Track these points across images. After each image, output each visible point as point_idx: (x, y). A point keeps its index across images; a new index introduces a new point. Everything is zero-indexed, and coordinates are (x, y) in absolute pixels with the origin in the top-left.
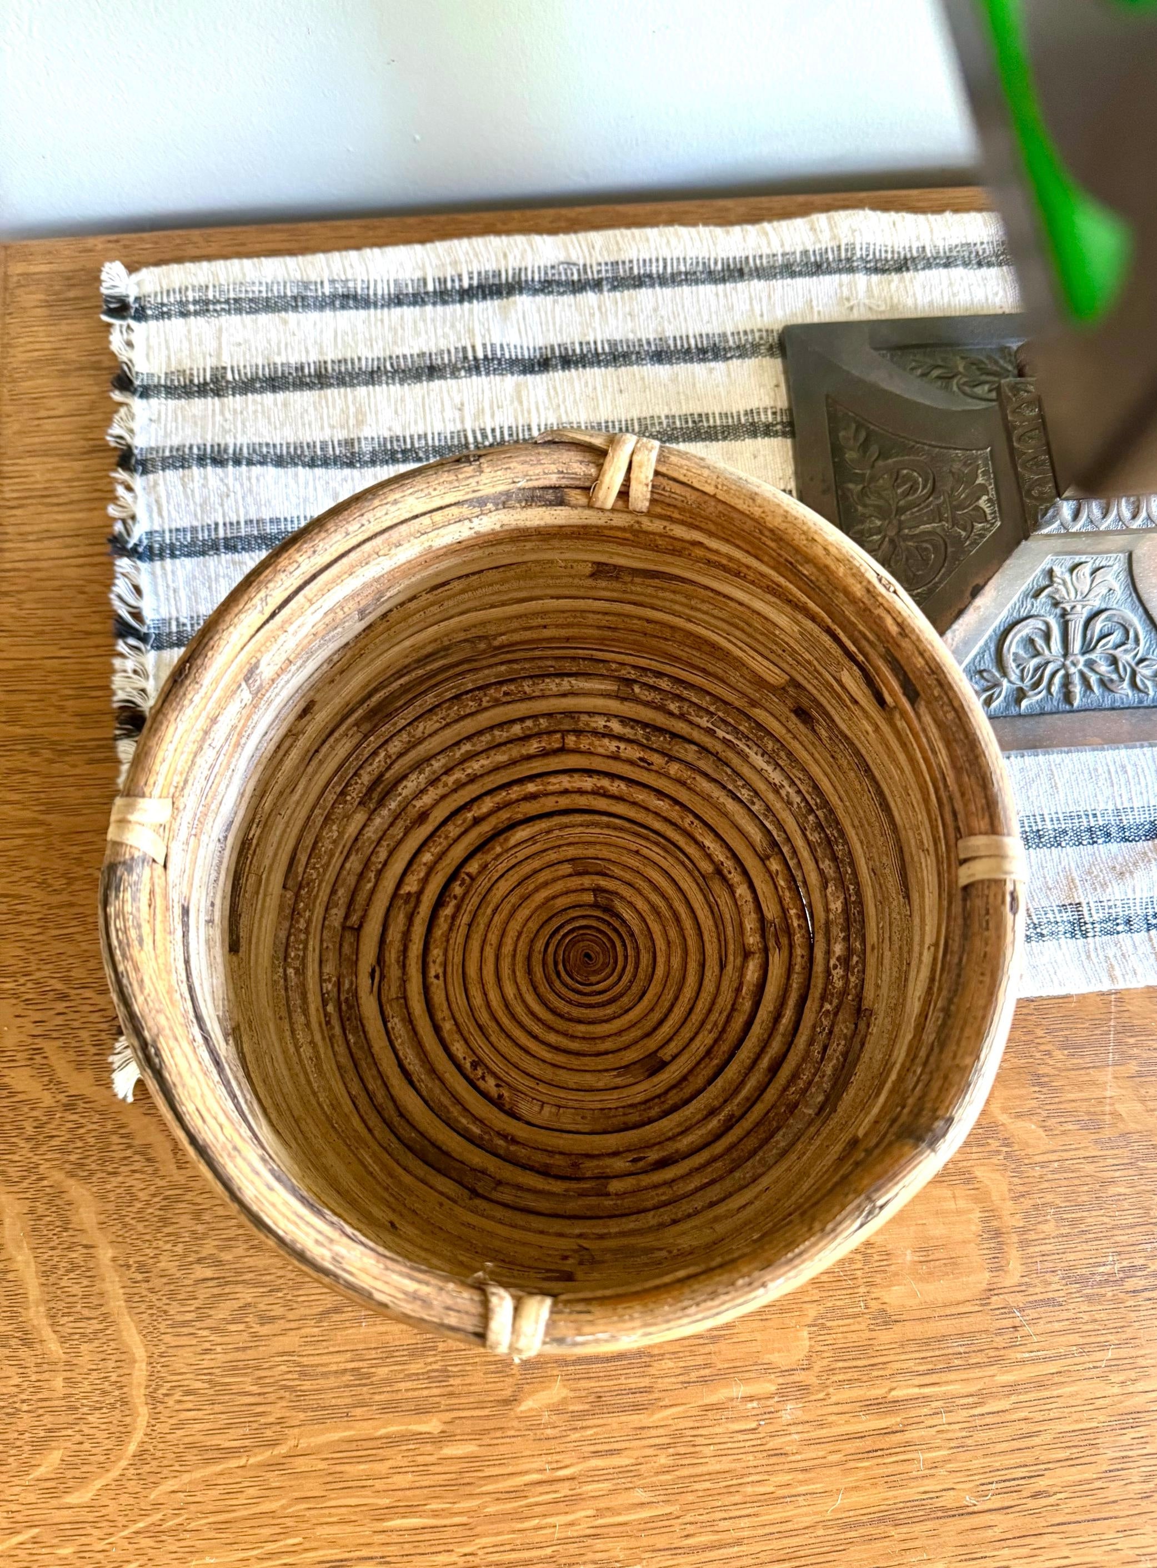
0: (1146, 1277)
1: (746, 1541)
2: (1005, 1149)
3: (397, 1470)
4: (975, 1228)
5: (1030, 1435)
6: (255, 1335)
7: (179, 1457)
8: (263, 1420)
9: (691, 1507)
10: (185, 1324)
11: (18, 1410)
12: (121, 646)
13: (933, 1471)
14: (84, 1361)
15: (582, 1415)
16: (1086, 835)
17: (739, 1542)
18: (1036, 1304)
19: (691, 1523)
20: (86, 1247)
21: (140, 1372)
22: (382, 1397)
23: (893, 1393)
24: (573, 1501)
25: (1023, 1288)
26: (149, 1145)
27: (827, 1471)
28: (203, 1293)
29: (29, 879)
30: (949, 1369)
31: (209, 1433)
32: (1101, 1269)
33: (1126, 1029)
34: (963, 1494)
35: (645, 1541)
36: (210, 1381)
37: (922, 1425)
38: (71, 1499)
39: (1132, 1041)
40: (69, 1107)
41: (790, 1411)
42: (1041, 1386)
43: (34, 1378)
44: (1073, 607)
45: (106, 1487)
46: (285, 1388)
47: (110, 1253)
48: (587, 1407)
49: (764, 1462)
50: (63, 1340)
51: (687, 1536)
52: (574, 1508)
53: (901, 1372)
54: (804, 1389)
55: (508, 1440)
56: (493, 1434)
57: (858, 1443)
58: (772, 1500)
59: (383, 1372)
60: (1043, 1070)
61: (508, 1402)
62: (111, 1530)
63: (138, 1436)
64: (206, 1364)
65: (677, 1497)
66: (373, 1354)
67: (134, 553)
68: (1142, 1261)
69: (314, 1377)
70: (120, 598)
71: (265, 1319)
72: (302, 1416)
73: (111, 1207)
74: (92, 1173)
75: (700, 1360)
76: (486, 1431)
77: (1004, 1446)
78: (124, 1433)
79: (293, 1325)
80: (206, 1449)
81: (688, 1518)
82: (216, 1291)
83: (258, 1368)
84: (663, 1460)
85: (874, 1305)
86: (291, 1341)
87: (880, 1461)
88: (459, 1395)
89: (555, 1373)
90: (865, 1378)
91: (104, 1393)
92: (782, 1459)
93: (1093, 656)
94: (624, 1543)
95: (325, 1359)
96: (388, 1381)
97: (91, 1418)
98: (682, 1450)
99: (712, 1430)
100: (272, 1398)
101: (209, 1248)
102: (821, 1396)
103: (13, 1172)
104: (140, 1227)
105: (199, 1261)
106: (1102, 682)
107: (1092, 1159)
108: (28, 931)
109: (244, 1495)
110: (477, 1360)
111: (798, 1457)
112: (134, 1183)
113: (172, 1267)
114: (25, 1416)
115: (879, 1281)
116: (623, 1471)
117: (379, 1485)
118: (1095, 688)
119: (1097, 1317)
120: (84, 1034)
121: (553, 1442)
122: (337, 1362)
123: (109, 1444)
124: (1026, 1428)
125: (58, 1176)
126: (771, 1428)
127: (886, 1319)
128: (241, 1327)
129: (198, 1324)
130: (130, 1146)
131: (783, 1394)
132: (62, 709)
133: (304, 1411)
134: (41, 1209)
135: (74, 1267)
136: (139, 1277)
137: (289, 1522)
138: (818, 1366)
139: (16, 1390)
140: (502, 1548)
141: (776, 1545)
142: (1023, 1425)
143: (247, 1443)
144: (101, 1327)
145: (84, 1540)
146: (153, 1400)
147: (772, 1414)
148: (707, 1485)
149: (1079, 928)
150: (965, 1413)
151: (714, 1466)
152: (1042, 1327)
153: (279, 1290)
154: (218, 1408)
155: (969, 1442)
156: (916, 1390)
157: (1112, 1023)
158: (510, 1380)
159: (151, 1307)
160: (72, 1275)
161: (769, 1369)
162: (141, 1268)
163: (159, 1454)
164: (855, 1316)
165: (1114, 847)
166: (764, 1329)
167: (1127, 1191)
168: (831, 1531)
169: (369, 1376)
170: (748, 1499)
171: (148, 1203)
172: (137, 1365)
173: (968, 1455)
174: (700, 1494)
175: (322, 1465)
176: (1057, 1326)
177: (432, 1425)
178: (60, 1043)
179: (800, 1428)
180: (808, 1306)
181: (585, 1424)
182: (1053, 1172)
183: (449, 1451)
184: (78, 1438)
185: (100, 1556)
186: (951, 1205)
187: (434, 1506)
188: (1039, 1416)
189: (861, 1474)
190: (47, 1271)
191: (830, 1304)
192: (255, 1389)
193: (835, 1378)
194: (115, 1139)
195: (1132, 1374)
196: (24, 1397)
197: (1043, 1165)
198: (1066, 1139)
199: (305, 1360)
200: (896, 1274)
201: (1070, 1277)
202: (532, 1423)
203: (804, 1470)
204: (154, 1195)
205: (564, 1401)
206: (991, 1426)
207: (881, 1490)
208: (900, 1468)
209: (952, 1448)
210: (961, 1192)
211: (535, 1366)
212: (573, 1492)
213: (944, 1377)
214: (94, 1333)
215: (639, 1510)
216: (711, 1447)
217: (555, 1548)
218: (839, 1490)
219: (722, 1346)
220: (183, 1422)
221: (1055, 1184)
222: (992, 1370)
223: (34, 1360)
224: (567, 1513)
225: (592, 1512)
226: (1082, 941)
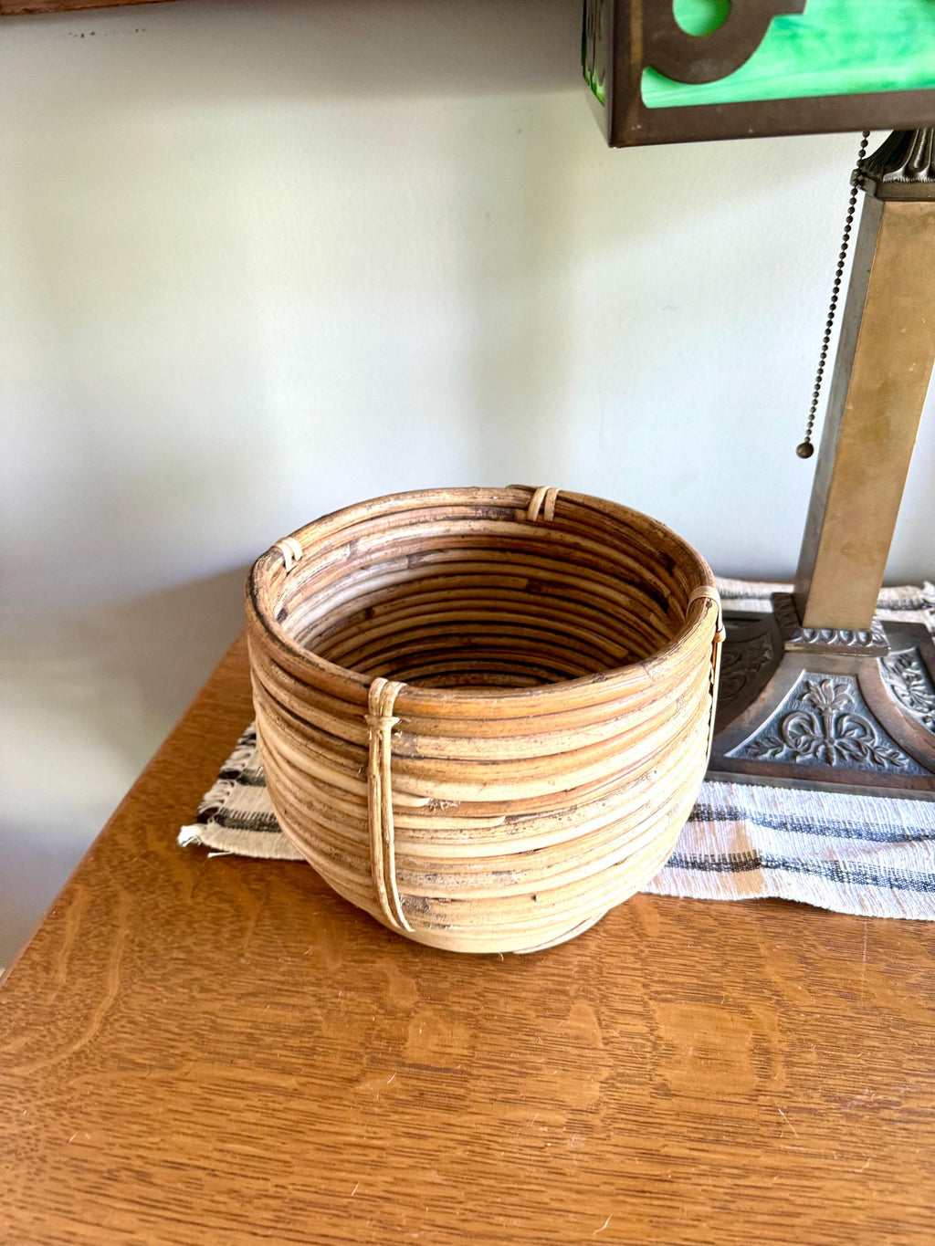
0: (901, 1111)
1: (515, 1239)
2: (776, 997)
3: (251, 1108)
4: (748, 1044)
5: (790, 1215)
6: (193, 997)
7: (103, 1062)
8: (171, 1051)
9: (475, 1197)
10: (151, 981)
11: (18, 1007)
13: (696, 1223)
14: (76, 989)
15: (405, 1103)
18: (799, 1110)
19: (471, 1211)
20: (114, 926)
21: (107, 1003)
22: (262, 1056)
23: (666, 1149)
24: (378, 1165)
25: (788, 1095)
26: (179, 882)
27: (600, 1199)
28: (170, 966)
30: (717, 1142)
31: (133, 1050)
32: (859, 1097)
33: (875, 943)
35: (427, 1215)
36: (148, 1018)
37: (688, 1182)
38: (16, 1071)
39: (881, 950)
40: (144, 856)
41: (575, 1141)
42: (801, 1175)
43: (39, 990)
45: (44, 1069)
46: (197, 1034)
47: (127, 932)
48: (410, 1098)
49: (546, 1176)
50: (70, 973)
51: (464, 1220)
52: (377, 1172)
53: (676, 1135)
54: (589, 1128)
55: (342, 1108)
56: (332, 1101)
57: (632, 1182)
58: (546, 1209)
59: (268, 1040)
60: (809, 955)
61: (356, 1080)
62: (31, 1098)
63: (84, 1041)
64: (152, 1007)
65: (464, 1186)
66: (267, 1027)
68: (896, 1099)
69: (220, 1032)
71: (202, 990)
72: (200, 1055)
73: (141, 908)
74: (139, 890)
75: (508, 1087)
76: (325, 1098)
77: (765, 1218)
78: (79, 1035)
79: (221, 997)
80: (124, 1060)
81: (470, 1205)
82: (180, 967)
83: (184, 1018)
84: (460, 1153)
85: (657, 1080)
86: (216, 1006)
87: (646, 1201)
88: (318, 1067)
89: (393, 1069)
90: (643, 1132)
91: (78, 1010)
92: (560, 1178)
94: (410, 1212)
95: (232, 1022)
96: (270, 1047)
97: (59, 1023)
98: (478, 1149)
99: (506, 1140)
100: (184, 1038)
102: (603, 1136)
103: (93, 881)
104: (152, 922)
105: (178, 948)
107: (850, 1018)
109: (135, 1098)
110: (339, 1047)
111: (576, 1180)
112: (161, 899)
113: (160, 949)
114: (19, 1012)
115: (663, 1063)
116: (426, 1153)
117: (234, 1115)
119: (854, 1132)
121: (376, 1117)
122: (238, 1026)
123: (61, 1041)
124: (787, 1208)
125: (119, 887)
126: (556, 1151)
127: (666, 1092)
128: (186, 991)
129: (159, 983)
130: (169, 881)
131: (570, 1126)
133: (204, 1052)
134: (98, 901)
135: (100, 935)
136: (137, 948)
137: (156, 1125)
138: (604, 1112)
139: (24, 995)
140: (308, 1189)
142: (784, 1204)
143: (154, 1063)
144: (98, 971)
145: (9, 1100)
146: (106, 1021)
147: (558, 1140)
148: (493, 1182)
149: (837, 875)
150: (729, 1181)
151: (502, 1167)
152: (803, 1128)
153: (221, 975)
154: (146, 1036)
155: (732, 1206)
156: (687, 1152)
157: (866, 938)
158: (358, 1066)
159: (134, 967)
160: (96, 939)
161: (561, 1106)
162: (141, 944)
163: (91, 1056)
164: (640, 1084)
166: (563, 1077)
167: (882, 1046)
169: (258, 1040)
170: (524, 1203)
171: (164, 912)
172: (107, 998)
174: (485, 1188)
175: (198, 1091)
176: (817, 1131)
177: (291, 1082)
179: (580, 1157)
180: (604, 1068)
181: (405, 1110)
182: (817, 1020)
183: (295, 1104)
184: (45, 1033)
185: (12, 1114)
186: (729, 1025)
187: (269, 1141)
188: (799, 1201)
189: (629, 1208)
190: (83, 934)
191: (622, 1071)
192: (177, 1030)
193: (617, 1125)
196: (26, 1000)
197: (807, 1013)
198: (828, 1001)
199: (219, 1020)
200: (678, 1062)
201: (828, 1096)
202: (365, 1101)
203: (578, 1192)
204: (169, 908)
205: (394, 1091)
206: (753, 1198)
207: (646, 1227)
208: (665, 1212)
209: (714, 1207)
210: (738, 1017)
211: (380, 1061)
212: (379, 1160)
213: (713, 1147)
214: (92, 973)
215: (429, 1187)
216: (503, 1153)
217: (350, 1200)
218: (606, 1217)
219: (529, 1081)
220: (119, 1039)
221: (816, 1028)
222: (756, 1153)
223: (45, 980)
224: (369, 1175)
225: (389, 1179)
226: (839, 884)
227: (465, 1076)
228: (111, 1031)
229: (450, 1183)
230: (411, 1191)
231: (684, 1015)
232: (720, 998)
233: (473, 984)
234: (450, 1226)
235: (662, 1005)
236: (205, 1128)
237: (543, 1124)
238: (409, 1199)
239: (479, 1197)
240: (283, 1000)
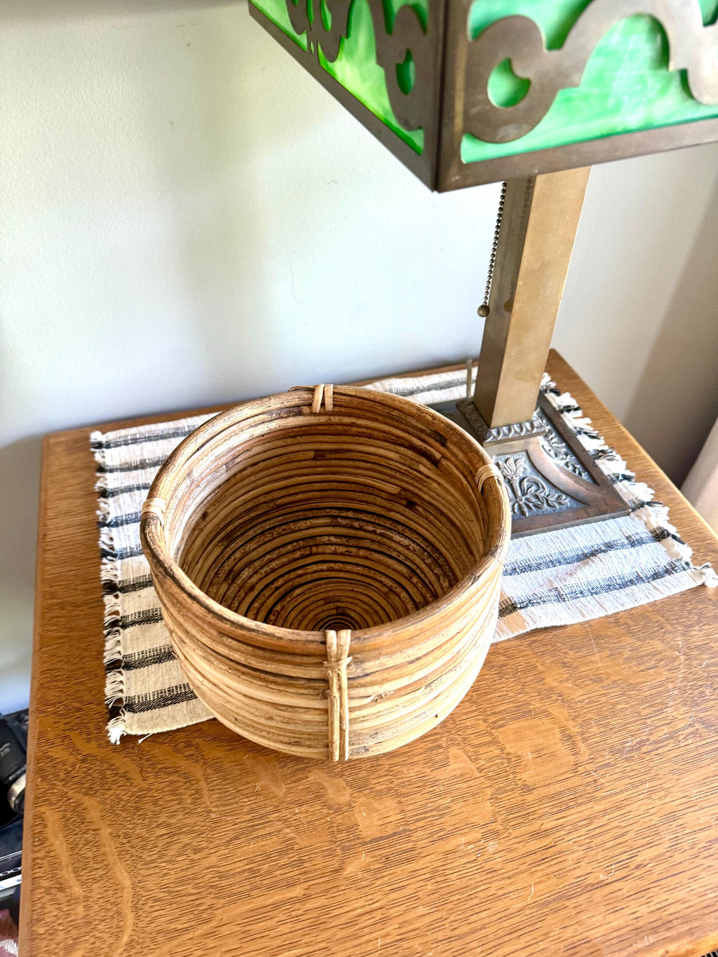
0: (651, 744)
1: (488, 925)
2: (560, 698)
3: (282, 922)
4: (559, 736)
5: (622, 835)
6: (192, 860)
7: (153, 940)
8: (200, 908)
9: (452, 911)
10: (152, 862)
11: (56, 930)
12: (105, 560)
13: (578, 865)
14: (95, 895)
15: (380, 870)
16: (550, 564)
17: (484, 927)
18: (601, 767)
19: (455, 921)
20: (94, 830)
21: (128, 894)
22: (267, 881)
23: (544, 826)
24: (384, 920)
25: (592, 761)
26: (126, 772)
27: (521, 876)
28: (161, 843)
29: (61, 661)
30: (569, 808)
31: (171, 921)
32: (627, 745)
33: (598, 637)
34: (598, 874)
35: (430, 938)
36: (168, 892)
37: (564, 841)
39: (602, 641)
40: (83, 761)
41: (492, 846)
42: (618, 808)
43: (66, 909)
44: (512, 478)
46: (211, 887)
47: (109, 831)
48: (381, 865)
49: (487, 877)
50: (83, 884)
51: (453, 929)
52: (387, 925)
53: (545, 815)
54: (496, 833)
55: (341, 892)
56: (333, 891)
57: (535, 857)
58: (496, 898)
59: (266, 867)
60: (566, 660)
61: (338, 870)
63: (129, 932)
64: (165, 882)
65: (443, 907)
66: (259, 858)
67: (108, 525)
68: (646, 737)
69: (228, 877)
70: (103, 542)
71: (196, 851)
72: (223, 901)
73: (108, 807)
74: (97, 791)
75: (437, 828)
76: (327, 890)
77: (612, 843)
78: (121, 930)
79: (213, 851)
80: (169, 932)
81: (452, 919)
82: (169, 840)
83: (194, 879)
84: (430, 887)
85: (520, 783)
86: (213, 860)
87: (547, 864)
88: (310, 872)
89: (361, 849)
90: (526, 821)
91: (108, 910)
92: (495, 874)
93: (528, 496)
94: (419, 941)
95: (233, 866)
96: (269, 872)
97: (100, 927)
98: (439, 879)
99: (452, 865)
100: (204, 894)
101: (162, 818)
102: (506, 835)
103: (53, 799)
104: (124, 814)
105: (158, 826)
106: (535, 506)
107: (604, 695)
108: (61, 684)
110: (317, 851)
111: (503, 871)
112: (120, 792)
113: (144, 833)
114: (61, 933)
115: (518, 770)
116: (409, 898)
117: (272, 934)
118: (533, 508)
119: (634, 768)
120: (91, 725)
121: (367, 889)
122: (239, 867)
123: (110, 941)
124: (620, 831)
125: (79, 796)
126: (484, 858)
127: (527, 789)
128: (184, 857)
129: (159, 861)
130: (117, 774)
131: (485, 837)
132: (76, 590)
133: (224, 898)
134: (69, 815)
135: (87, 842)
136: (125, 841)
138: (500, 819)
139: (55, 918)
141: (505, 924)
142: (616, 830)
143: (192, 923)
144: (104, 872)
146: (136, 909)
147: (483, 850)
149: (560, 598)
150: (585, 830)
151: (459, 884)
152: (608, 778)
153: (203, 833)
154: (174, 906)
155: (592, 844)
156: (555, 822)
157: (591, 636)
158: (337, 858)
159: (132, 856)
160: (87, 847)
161: (474, 826)
162: (126, 836)
163: (141, 941)
164: (512, 790)
165: (564, 566)
166: (466, 806)
167: (626, 706)
168: (534, 910)
169: (259, 870)
170: (482, 901)
171: (128, 801)
172: (125, 890)
173: (594, 852)
174: (456, 902)
175: (237, 928)
176: (616, 776)
177: (298, 891)
178: (78, 731)
179: (500, 854)
180: (487, 789)
181: (383, 874)
182: (587, 704)
183: (309, 905)
184: (92, 940)
186: (543, 728)
187: (306, 939)
188: (623, 824)
189: (541, 873)
190: (73, 847)
191: (497, 787)
192: (195, 891)
193: (511, 824)
194: (108, 772)
195: (663, 793)
196: (60, 921)
197: (581, 701)
198: (589, 688)
199: (221, 869)
200: (526, 766)
201: (613, 751)
202: (353, 881)
203: (509, 878)
204: (131, 797)
205: (369, 864)
206: (600, 834)
207: (554, 881)
208: (560, 866)
209: (584, 850)
210: (546, 720)
211: (349, 848)
212: (383, 916)
213: (568, 813)
214: (101, 876)
215: (423, 919)
216: (455, 874)
217: (379, 952)
218: (531, 885)
219: (447, 818)
220: (155, 918)
221: (589, 709)
222: (591, 805)
223: (66, 899)
224: (383, 929)
225: (396, 926)
226: (563, 603)
227: (407, 833)
228: (144, 915)
229: (434, 909)
230: (413, 927)
231: (517, 732)
232: (530, 711)
233: (381, 765)
234: (447, 937)
235: (501, 730)
236: (258, 952)
237: (469, 843)
238: (414, 933)
239: (455, 910)
240: (260, 833)
